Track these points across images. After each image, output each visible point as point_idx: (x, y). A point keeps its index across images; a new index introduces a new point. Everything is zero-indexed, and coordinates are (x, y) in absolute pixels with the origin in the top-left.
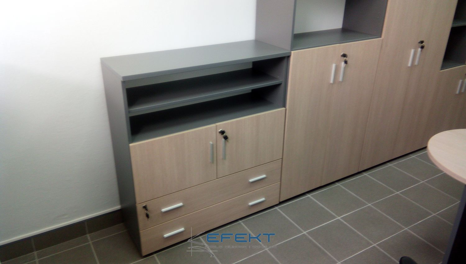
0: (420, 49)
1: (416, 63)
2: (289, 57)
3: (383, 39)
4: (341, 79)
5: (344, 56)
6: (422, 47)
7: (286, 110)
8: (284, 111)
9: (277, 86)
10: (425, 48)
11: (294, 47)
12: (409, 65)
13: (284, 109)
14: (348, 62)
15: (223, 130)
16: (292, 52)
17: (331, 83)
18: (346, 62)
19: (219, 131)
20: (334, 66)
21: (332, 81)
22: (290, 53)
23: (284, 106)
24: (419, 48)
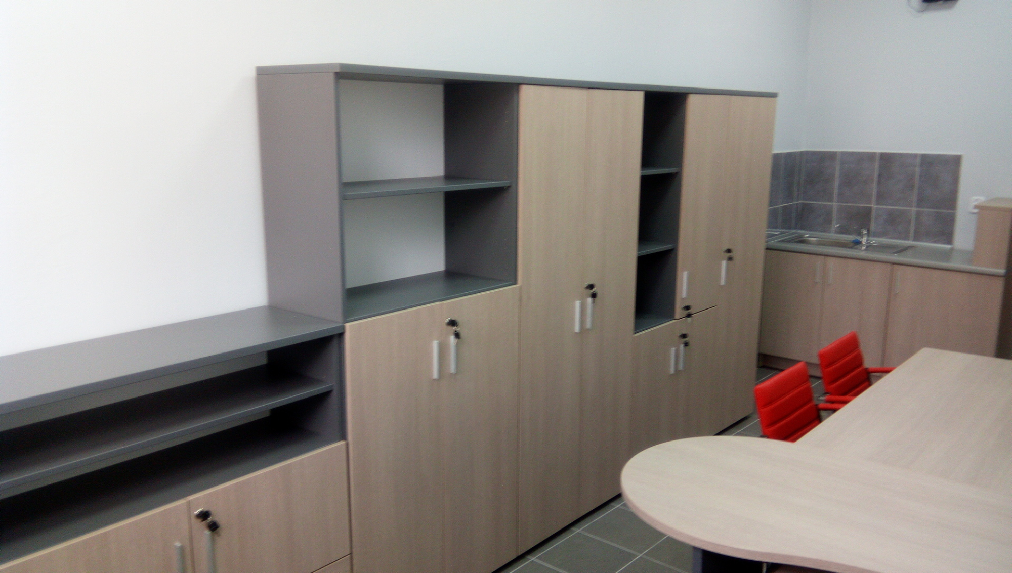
0: (590, 300)
1: (588, 325)
2: (341, 335)
3: (521, 287)
4: (452, 369)
5: (453, 323)
6: (594, 296)
7: (347, 445)
8: (344, 448)
9: (323, 397)
10: (598, 296)
11: (349, 314)
12: (577, 329)
13: (342, 443)
14: (462, 335)
15: (206, 510)
16: (348, 325)
17: (435, 379)
18: (457, 335)
19: (197, 512)
20: (435, 344)
21: (435, 375)
22: (343, 327)
23: (343, 436)
24: (588, 297)
